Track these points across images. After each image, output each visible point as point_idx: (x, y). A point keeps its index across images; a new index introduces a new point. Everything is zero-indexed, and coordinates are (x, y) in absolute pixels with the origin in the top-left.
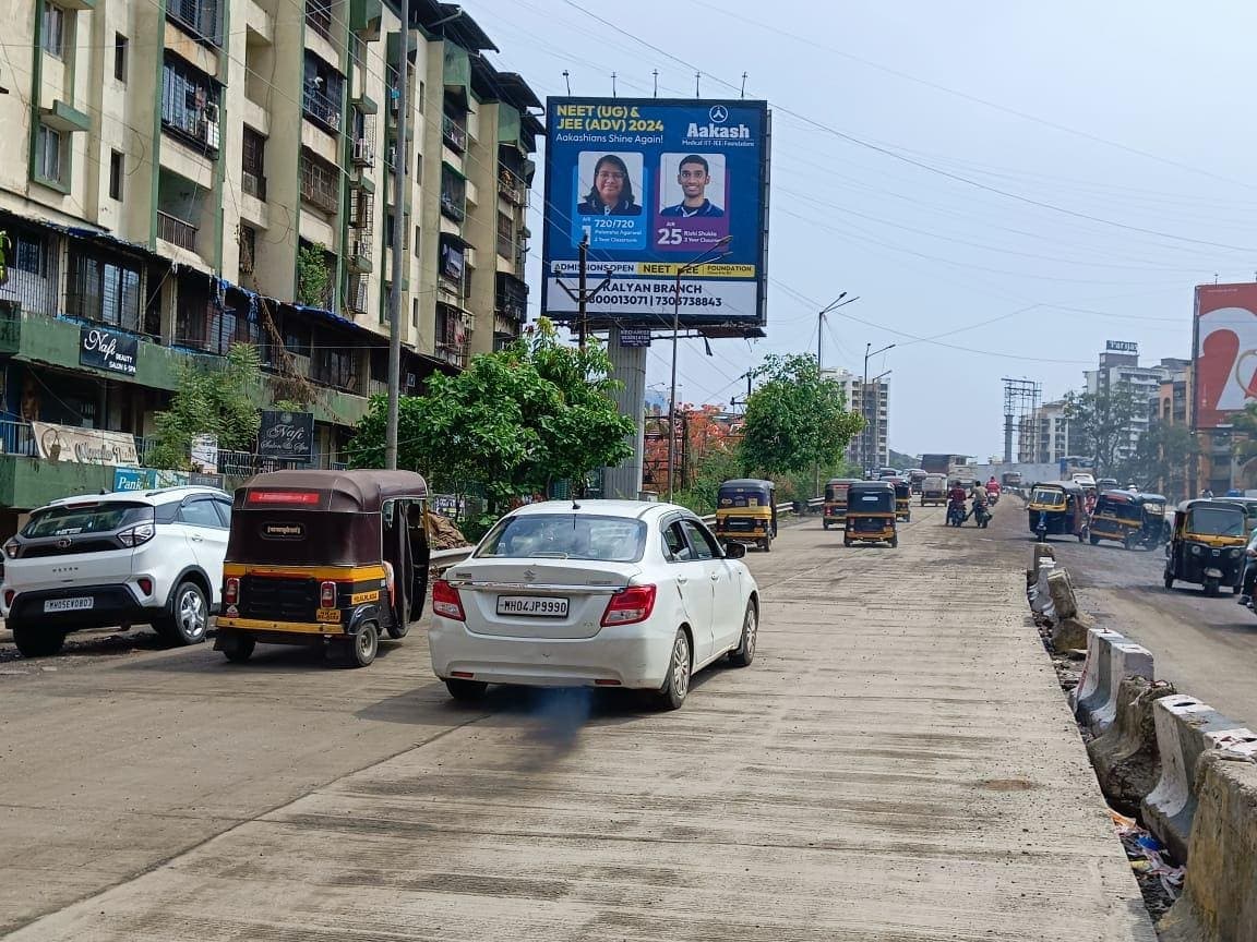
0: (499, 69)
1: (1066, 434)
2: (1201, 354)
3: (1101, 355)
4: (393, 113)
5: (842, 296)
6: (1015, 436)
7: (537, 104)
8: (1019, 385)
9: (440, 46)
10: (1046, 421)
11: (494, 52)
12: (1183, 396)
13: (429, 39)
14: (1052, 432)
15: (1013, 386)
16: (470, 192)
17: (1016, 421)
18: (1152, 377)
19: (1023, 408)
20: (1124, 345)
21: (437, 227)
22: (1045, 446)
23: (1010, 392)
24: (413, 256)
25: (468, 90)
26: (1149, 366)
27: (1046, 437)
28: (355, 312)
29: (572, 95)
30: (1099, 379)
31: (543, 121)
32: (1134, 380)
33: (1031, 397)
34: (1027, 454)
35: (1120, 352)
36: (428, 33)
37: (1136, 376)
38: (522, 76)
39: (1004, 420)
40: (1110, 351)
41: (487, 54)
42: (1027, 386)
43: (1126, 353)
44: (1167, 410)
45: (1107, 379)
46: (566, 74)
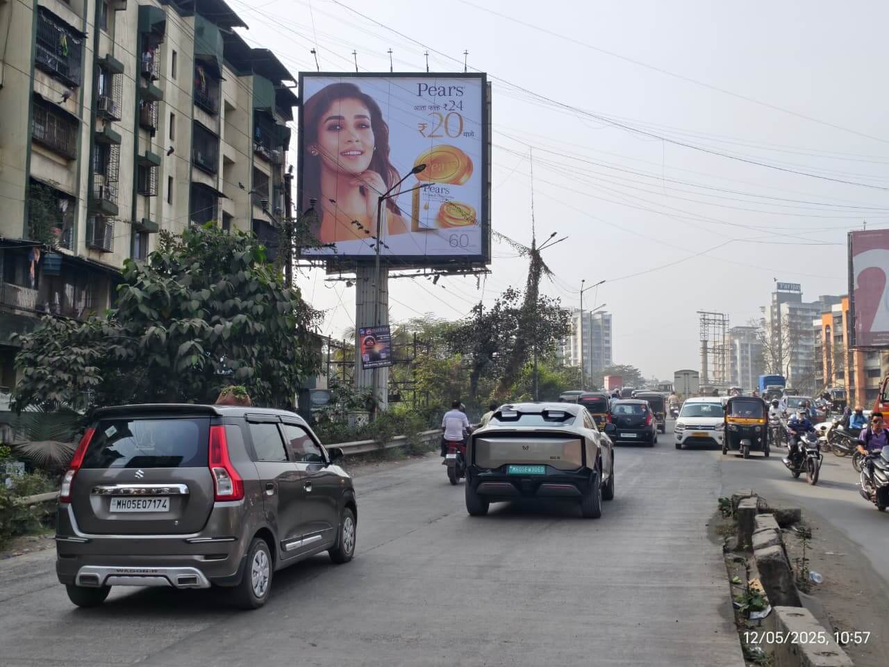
0: (252, 46)
1: (749, 355)
2: (856, 286)
3: (773, 294)
4: (144, 74)
5: (553, 235)
6: (710, 357)
7: (290, 78)
8: (711, 317)
9: (191, 21)
10: (733, 345)
11: (244, 28)
12: (840, 322)
13: (182, 15)
14: (738, 355)
15: (706, 317)
16: (225, 150)
17: (710, 345)
18: (813, 310)
19: (716, 336)
20: (790, 286)
21: (189, 178)
22: (733, 365)
23: (705, 322)
24: (165, 203)
25: (220, 59)
26: (811, 301)
27: (734, 358)
28: (103, 251)
29: (320, 71)
30: (772, 312)
31: (295, 92)
32: (799, 313)
33: (721, 326)
34: (720, 372)
35: (788, 291)
36: (181, 10)
37: (801, 309)
38: (272, 51)
39: (701, 345)
40: (780, 291)
41: (238, 30)
42: (718, 317)
43: (792, 292)
44: (828, 335)
45: (779, 313)
46: (313, 52)
